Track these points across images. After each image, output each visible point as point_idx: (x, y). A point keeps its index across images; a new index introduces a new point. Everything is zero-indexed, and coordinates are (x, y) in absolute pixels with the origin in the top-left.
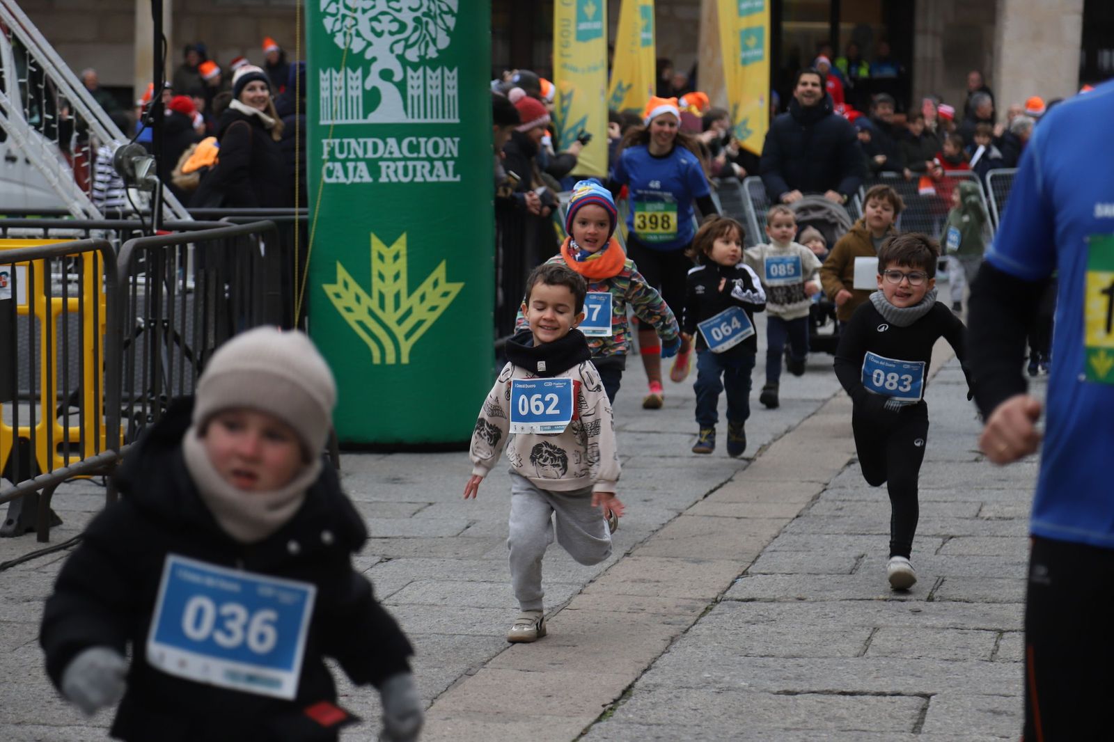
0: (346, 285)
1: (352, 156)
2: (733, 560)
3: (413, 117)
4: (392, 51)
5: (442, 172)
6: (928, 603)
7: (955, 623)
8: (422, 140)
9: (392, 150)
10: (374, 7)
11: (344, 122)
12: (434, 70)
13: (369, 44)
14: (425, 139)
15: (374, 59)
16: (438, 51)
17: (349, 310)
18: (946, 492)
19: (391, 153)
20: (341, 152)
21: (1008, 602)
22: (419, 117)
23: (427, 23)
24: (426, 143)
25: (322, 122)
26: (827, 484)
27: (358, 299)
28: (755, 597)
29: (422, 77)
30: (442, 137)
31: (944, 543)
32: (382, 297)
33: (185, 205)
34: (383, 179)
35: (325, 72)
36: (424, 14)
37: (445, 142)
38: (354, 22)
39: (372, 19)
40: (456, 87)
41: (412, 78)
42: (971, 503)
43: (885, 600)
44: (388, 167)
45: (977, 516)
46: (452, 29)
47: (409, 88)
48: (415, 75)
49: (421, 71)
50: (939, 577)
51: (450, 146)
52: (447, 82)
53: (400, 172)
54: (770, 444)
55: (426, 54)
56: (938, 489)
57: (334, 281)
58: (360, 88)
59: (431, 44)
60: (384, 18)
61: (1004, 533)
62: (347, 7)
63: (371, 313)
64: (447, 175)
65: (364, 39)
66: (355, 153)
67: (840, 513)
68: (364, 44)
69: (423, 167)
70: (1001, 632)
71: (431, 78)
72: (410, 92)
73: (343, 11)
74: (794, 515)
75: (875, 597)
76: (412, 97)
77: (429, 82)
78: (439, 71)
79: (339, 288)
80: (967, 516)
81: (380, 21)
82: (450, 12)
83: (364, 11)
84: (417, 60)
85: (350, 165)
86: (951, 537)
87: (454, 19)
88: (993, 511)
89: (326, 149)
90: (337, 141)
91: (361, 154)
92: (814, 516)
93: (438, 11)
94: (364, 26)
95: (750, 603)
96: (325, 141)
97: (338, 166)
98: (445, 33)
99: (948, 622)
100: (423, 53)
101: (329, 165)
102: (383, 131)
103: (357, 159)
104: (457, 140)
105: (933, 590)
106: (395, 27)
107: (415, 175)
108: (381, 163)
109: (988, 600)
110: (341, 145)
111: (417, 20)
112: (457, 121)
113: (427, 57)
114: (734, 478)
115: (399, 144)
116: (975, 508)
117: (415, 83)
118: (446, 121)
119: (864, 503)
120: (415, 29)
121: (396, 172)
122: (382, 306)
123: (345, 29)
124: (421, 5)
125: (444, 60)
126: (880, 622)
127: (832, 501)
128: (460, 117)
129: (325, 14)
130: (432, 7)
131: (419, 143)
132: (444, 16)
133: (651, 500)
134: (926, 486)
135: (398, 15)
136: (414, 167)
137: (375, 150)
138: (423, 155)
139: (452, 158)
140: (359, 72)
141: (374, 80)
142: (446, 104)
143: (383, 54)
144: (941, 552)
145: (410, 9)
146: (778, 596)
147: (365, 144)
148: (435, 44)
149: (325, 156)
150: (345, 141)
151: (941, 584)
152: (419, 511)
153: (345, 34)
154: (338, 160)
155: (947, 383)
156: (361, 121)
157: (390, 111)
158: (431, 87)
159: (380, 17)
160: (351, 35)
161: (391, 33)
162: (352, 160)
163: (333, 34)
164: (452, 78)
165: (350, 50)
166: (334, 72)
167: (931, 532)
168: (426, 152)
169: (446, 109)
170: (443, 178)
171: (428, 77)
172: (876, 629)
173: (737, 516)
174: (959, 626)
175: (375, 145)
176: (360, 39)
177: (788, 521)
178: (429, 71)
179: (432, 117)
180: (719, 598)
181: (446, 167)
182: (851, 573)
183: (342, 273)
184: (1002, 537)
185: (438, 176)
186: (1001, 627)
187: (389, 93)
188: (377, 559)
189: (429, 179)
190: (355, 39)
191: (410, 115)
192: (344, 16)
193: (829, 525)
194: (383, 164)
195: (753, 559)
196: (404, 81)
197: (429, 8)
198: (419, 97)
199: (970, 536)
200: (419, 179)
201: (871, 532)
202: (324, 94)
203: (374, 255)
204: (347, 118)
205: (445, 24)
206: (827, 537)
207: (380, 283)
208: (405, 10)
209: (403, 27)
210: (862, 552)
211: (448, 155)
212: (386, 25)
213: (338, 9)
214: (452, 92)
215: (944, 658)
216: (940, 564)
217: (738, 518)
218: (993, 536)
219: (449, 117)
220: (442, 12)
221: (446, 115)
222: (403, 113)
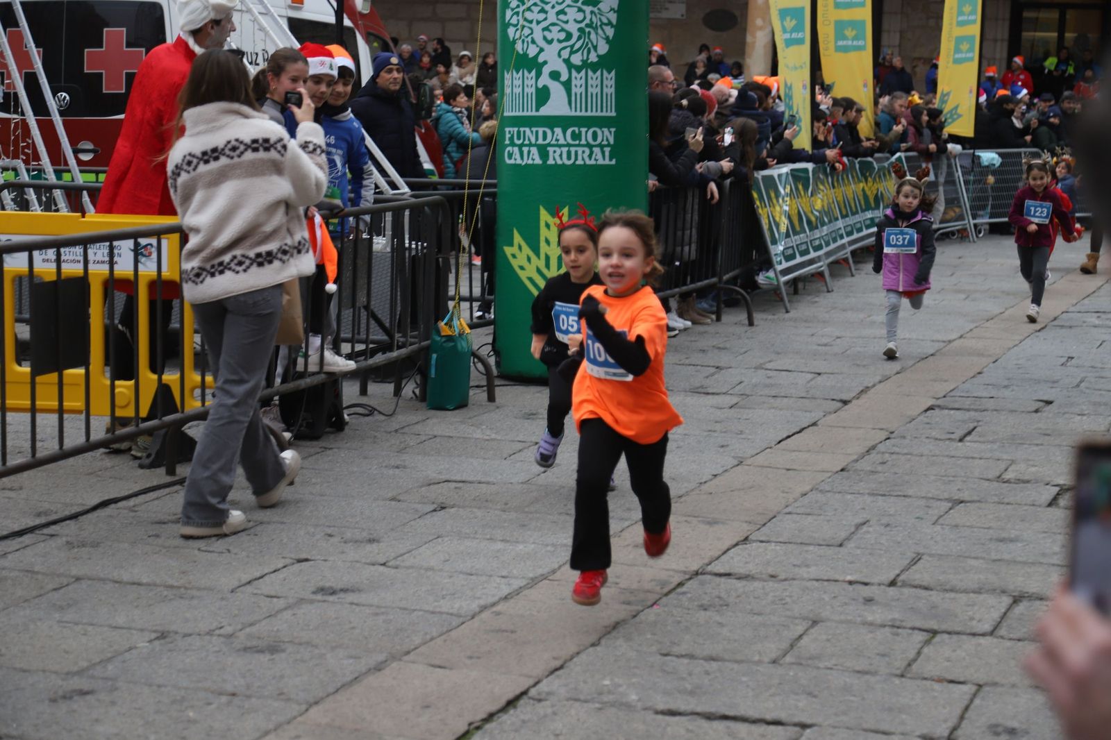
0: (520, 248)
1: (527, 142)
2: (746, 522)
3: (576, 111)
4: (560, 56)
5: (600, 156)
6: (887, 588)
7: (894, 620)
8: (583, 130)
9: (558, 138)
10: (546, 19)
11: (521, 114)
12: (595, 72)
13: (542, 50)
14: (586, 129)
15: (545, 63)
16: (598, 56)
17: (522, 268)
18: (989, 446)
19: (557, 140)
20: (519, 138)
21: (966, 591)
22: (581, 111)
23: (589, 33)
24: (586, 132)
25: (505, 114)
26: (892, 433)
27: (529, 259)
28: (732, 571)
29: (584, 77)
30: (601, 128)
31: (950, 509)
32: (547, 258)
33: (402, 176)
34: (551, 162)
35: (508, 73)
36: (587, 25)
37: (603, 132)
38: (530, 32)
39: (544, 30)
40: (613, 86)
41: (576, 78)
42: (1003, 460)
43: (851, 583)
44: (555, 152)
45: (999, 477)
46: (611, 38)
47: (573, 87)
48: (579, 76)
49: (584, 71)
50: (919, 554)
51: (607, 135)
52: (605, 82)
53: (565, 156)
54: (874, 386)
55: (588, 59)
56: (984, 442)
57: (511, 244)
58: (534, 86)
59: (592, 50)
60: (553, 29)
61: (1011, 499)
62: (525, 20)
63: (539, 271)
64: (604, 159)
65: (538, 46)
66: (529, 140)
67: (880, 468)
68: (538, 49)
69: (583, 152)
70: (934, 633)
71: (592, 78)
72: (574, 90)
73: (521, 22)
74: (839, 468)
75: (841, 579)
76: (576, 94)
77: (590, 82)
78: (599, 73)
79: (515, 250)
80: (990, 477)
81: (550, 31)
82: (610, 23)
83: (538, 22)
84: (580, 63)
85: (525, 149)
86: (962, 502)
87: (613, 30)
88: (1017, 471)
89: (508, 136)
90: (516, 129)
91: (533, 141)
92: (856, 470)
93: (599, 23)
94: (538, 36)
95: (723, 579)
96: (507, 130)
97: (516, 149)
98: (605, 41)
99: (890, 617)
100: (585, 58)
101: (509, 148)
102: (552, 122)
103: (530, 145)
104: (613, 130)
105: (902, 571)
106: (562, 36)
107: (576, 159)
108: (549, 148)
109: (947, 587)
110: (519, 132)
111: (580, 30)
112: (614, 114)
113: (589, 61)
114: (819, 423)
115: (564, 133)
116: (1003, 466)
117: (579, 83)
118: (604, 114)
119: (909, 456)
120: (579, 38)
121: (561, 155)
122: (548, 266)
123: (523, 37)
124: (585, 18)
125: (603, 63)
126: (825, 614)
127: (883, 453)
128: (616, 111)
129: (509, 24)
130: (594, 19)
131: (580, 132)
132: (604, 27)
133: (727, 446)
134: (976, 438)
135: (565, 26)
136: (576, 152)
137: (545, 138)
138: (583, 142)
139: (608, 145)
140: (534, 72)
141: (545, 80)
142: (604, 101)
143: (552, 59)
144: (941, 521)
145: (575, 20)
146: (753, 572)
147: (537, 132)
148: (595, 49)
149: (507, 142)
150: (522, 129)
151: (915, 563)
152: (520, 451)
153: (523, 41)
154: (516, 145)
155: (1062, 327)
156: (534, 113)
157: (557, 105)
158: (592, 86)
159: (550, 27)
160: (528, 42)
161: (560, 41)
162: (526, 145)
163: (514, 42)
164: (610, 79)
165: (525, 55)
166: (514, 73)
167: (946, 495)
168: (586, 140)
169: (604, 105)
170: (601, 162)
171: (589, 78)
172: (815, 623)
173: (788, 467)
174: (897, 624)
175: (545, 134)
176: (535, 46)
177: (829, 474)
178: (590, 73)
179: (592, 111)
180: (700, 571)
181: (603, 153)
182: (841, 545)
183: (517, 238)
184: (1008, 504)
185: (596, 160)
186: (936, 627)
187: (557, 90)
188: (432, 507)
189: (588, 162)
190: (530, 45)
191: (573, 109)
192: (523, 27)
193: (861, 481)
194: (551, 149)
195: (765, 521)
196: (570, 80)
197: (591, 19)
198: (581, 94)
199: (979, 501)
200: (580, 162)
201: (892, 493)
202: (508, 91)
203: (542, 224)
204: (523, 111)
205: (605, 33)
206: (849, 497)
207: (547, 247)
208: (571, 22)
209: (569, 36)
210: (869, 517)
211: (605, 143)
212: (555, 34)
213: (518, 20)
214: (610, 90)
215: (857, 668)
216: (929, 537)
217: (788, 470)
218: (999, 503)
219: (607, 111)
220: (603, 24)
221: (604, 109)
222: (568, 107)
